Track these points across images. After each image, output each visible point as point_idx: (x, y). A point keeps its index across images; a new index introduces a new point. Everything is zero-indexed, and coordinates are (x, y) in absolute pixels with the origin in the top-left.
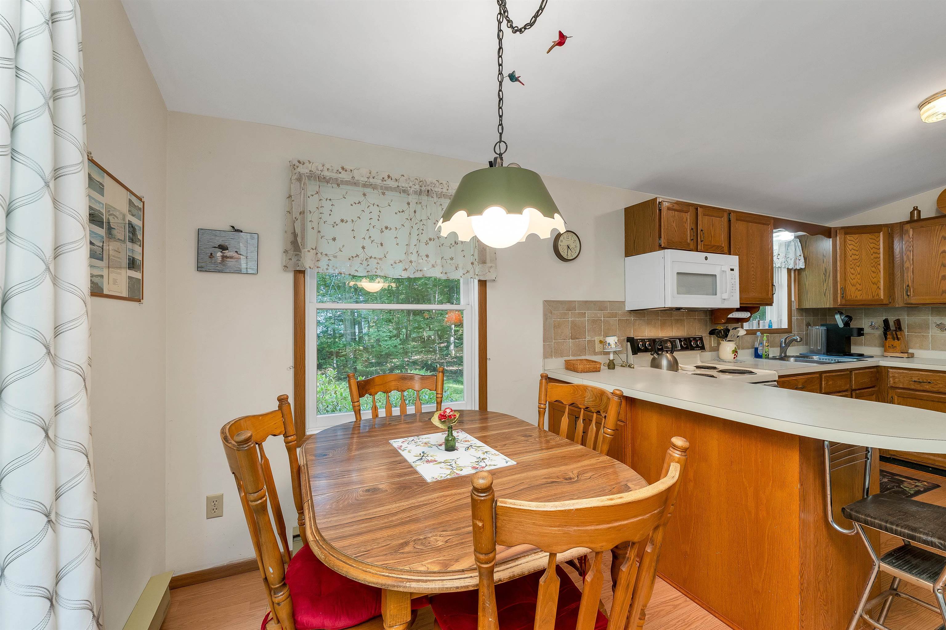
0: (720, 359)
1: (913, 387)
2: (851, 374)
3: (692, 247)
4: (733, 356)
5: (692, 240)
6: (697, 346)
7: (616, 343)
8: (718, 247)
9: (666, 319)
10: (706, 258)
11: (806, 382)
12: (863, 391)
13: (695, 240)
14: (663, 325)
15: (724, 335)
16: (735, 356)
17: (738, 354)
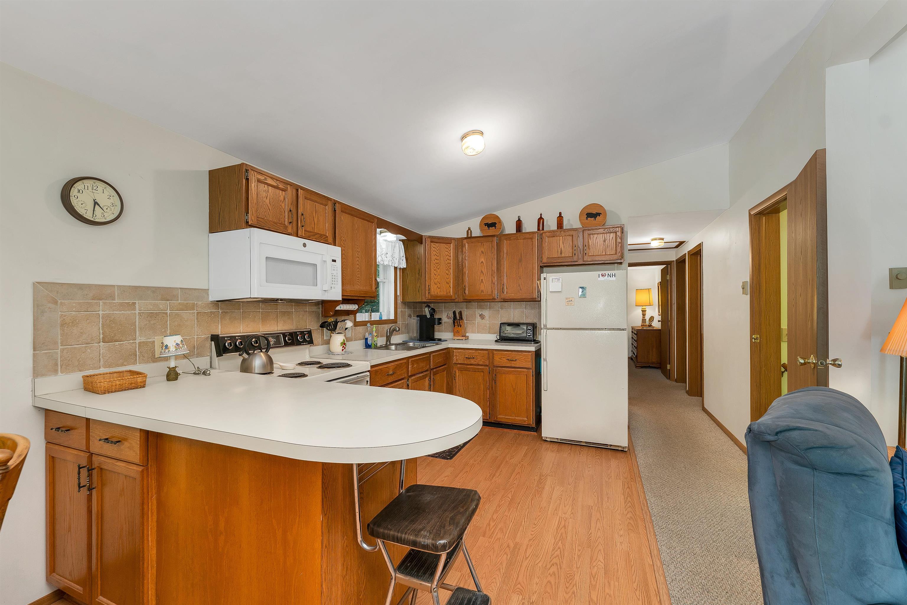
0: (330, 352)
1: (466, 362)
2: (430, 357)
3: (290, 230)
4: (341, 348)
5: (290, 223)
6: (305, 341)
7: (177, 344)
8: (321, 235)
9: (270, 312)
10: (305, 245)
11: (396, 368)
12: (438, 369)
13: (295, 223)
14: (265, 319)
15: (333, 328)
16: (343, 348)
17: (346, 346)
